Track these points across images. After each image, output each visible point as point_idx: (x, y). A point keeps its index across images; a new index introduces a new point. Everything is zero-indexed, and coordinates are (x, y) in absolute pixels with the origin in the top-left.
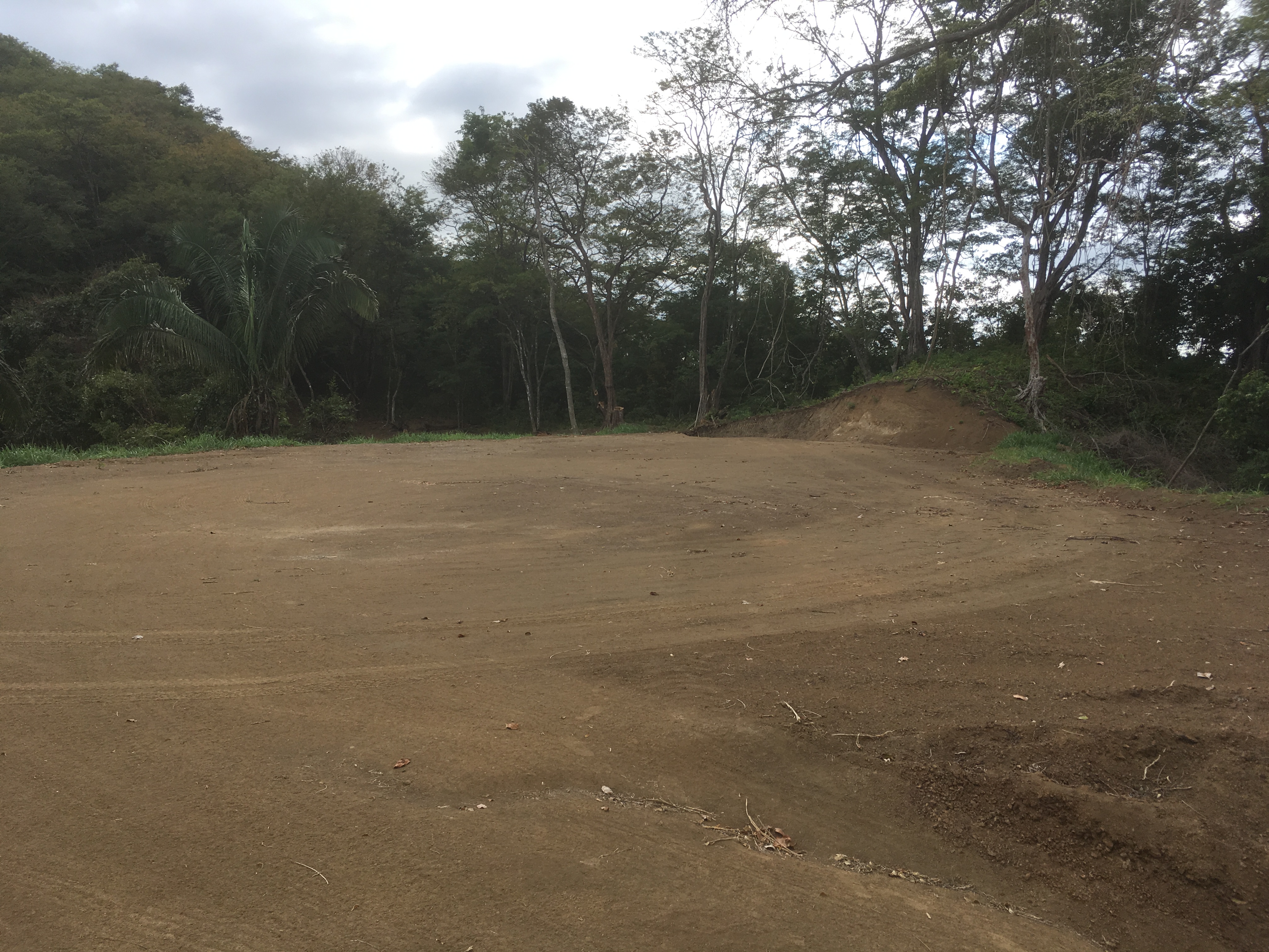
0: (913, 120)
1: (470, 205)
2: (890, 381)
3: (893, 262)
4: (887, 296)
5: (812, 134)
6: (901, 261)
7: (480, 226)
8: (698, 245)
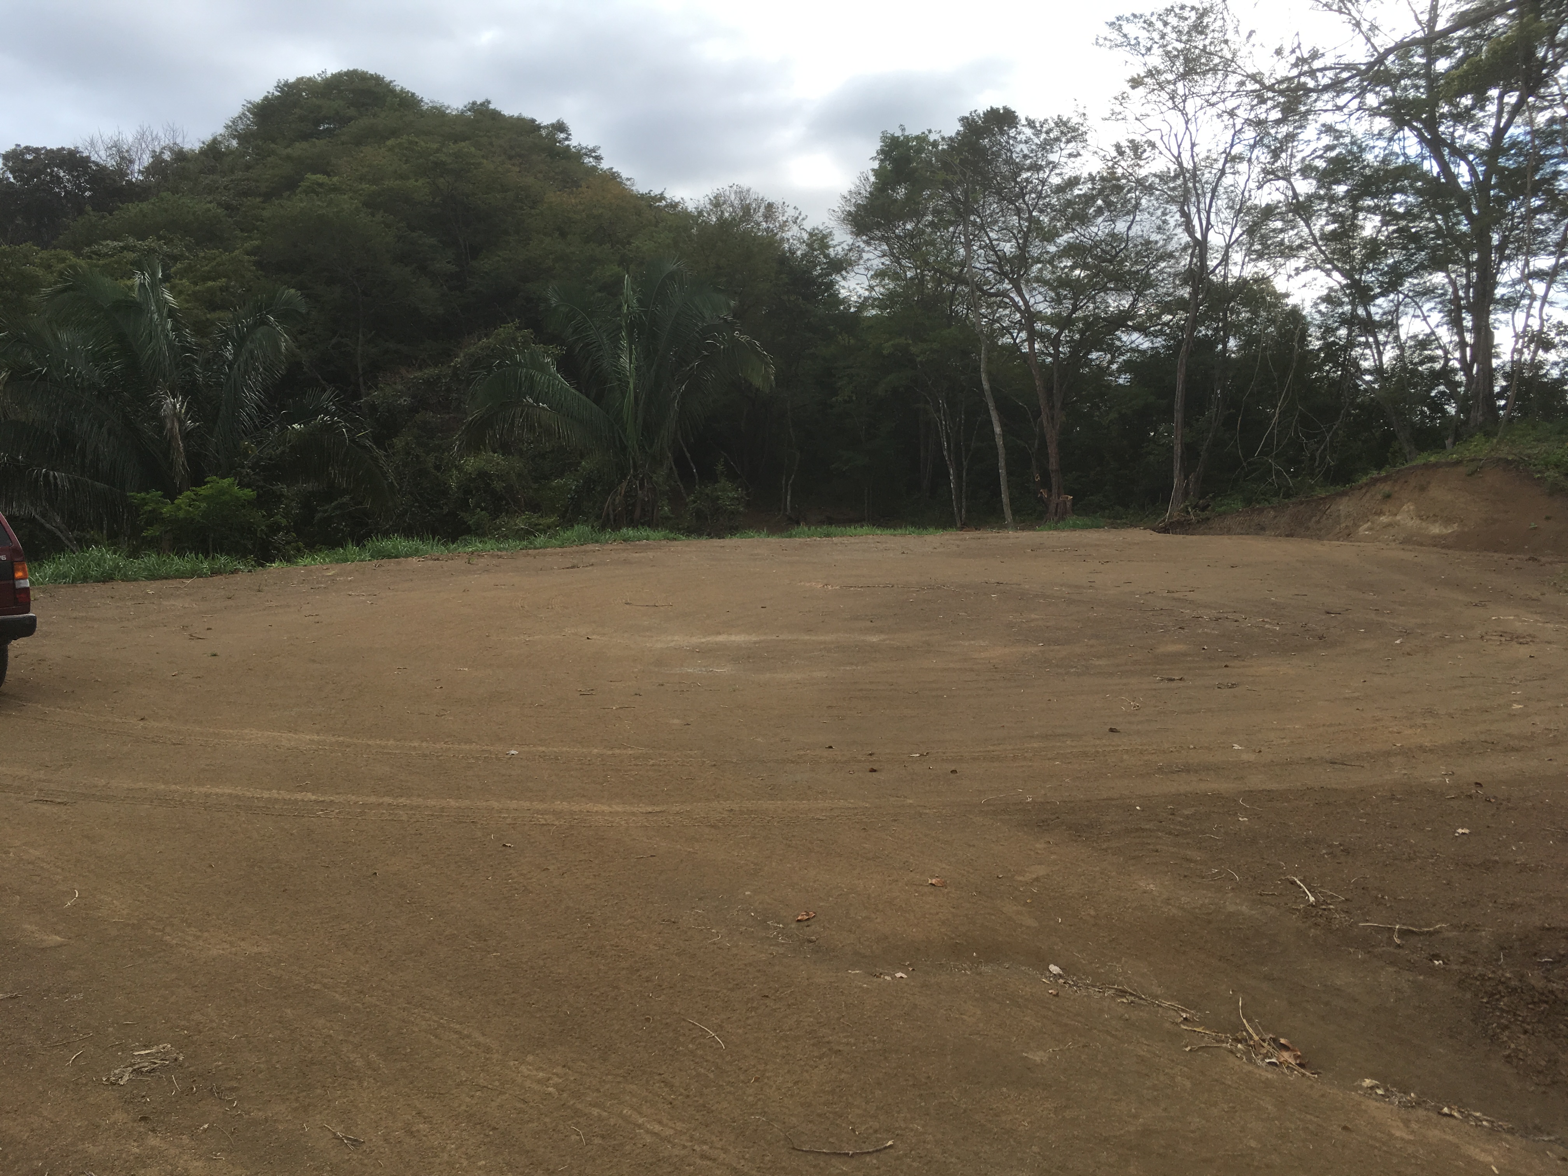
0: (1482, 109)
1: (885, 247)
2: (1443, 460)
3: (1450, 301)
4: (1440, 347)
5: (1337, 134)
6: (1462, 299)
7: (896, 273)
8: (1175, 287)
